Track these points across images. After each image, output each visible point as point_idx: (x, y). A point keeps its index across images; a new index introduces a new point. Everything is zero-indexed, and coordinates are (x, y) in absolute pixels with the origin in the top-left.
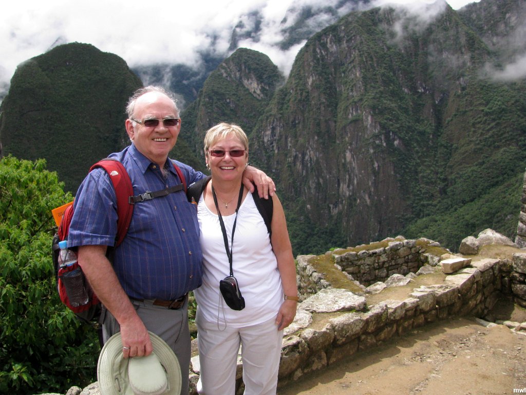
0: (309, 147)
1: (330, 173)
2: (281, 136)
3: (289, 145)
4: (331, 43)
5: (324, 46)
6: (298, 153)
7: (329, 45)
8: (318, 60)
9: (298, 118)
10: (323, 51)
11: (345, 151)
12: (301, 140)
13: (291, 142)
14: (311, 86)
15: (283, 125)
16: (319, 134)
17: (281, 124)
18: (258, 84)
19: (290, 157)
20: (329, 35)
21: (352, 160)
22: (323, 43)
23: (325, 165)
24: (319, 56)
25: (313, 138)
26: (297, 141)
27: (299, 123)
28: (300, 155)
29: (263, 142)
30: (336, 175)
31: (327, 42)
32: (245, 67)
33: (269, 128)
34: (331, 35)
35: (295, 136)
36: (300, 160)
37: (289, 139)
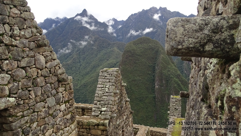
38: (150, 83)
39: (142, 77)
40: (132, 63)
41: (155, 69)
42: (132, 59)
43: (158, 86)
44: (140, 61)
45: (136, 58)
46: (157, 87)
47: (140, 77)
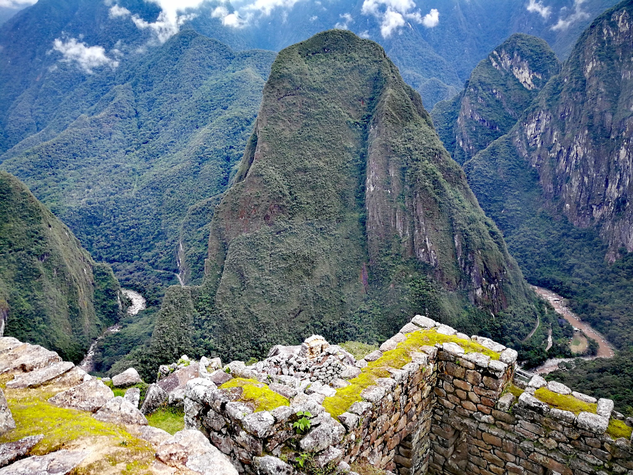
0: (577, 142)
1: (598, 171)
2: (546, 129)
3: (555, 139)
4: (623, 22)
5: (613, 25)
6: (563, 148)
7: (620, 24)
8: (604, 42)
9: (569, 110)
10: (611, 32)
11: (619, 148)
12: (569, 134)
13: (557, 136)
14: (590, 73)
15: (551, 117)
16: (590, 127)
17: (548, 117)
18: (529, 73)
19: (554, 152)
20: (622, 11)
21: (627, 158)
22: (614, 22)
23: (593, 162)
24: (605, 38)
25: (584, 132)
26: (564, 135)
27: (569, 116)
28: (565, 151)
29: (526, 135)
30: (604, 174)
31: (618, 21)
32: (518, 55)
33: (534, 120)
34: (624, 11)
35: (563, 130)
36: (564, 155)
37: (555, 133)
38: (352, 176)
39: (327, 159)
40: (296, 114)
41: (368, 135)
42: (294, 104)
43: (373, 186)
44: (321, 110)
45: (309, 98)
46: (372, 189)
47: (320, 159)
